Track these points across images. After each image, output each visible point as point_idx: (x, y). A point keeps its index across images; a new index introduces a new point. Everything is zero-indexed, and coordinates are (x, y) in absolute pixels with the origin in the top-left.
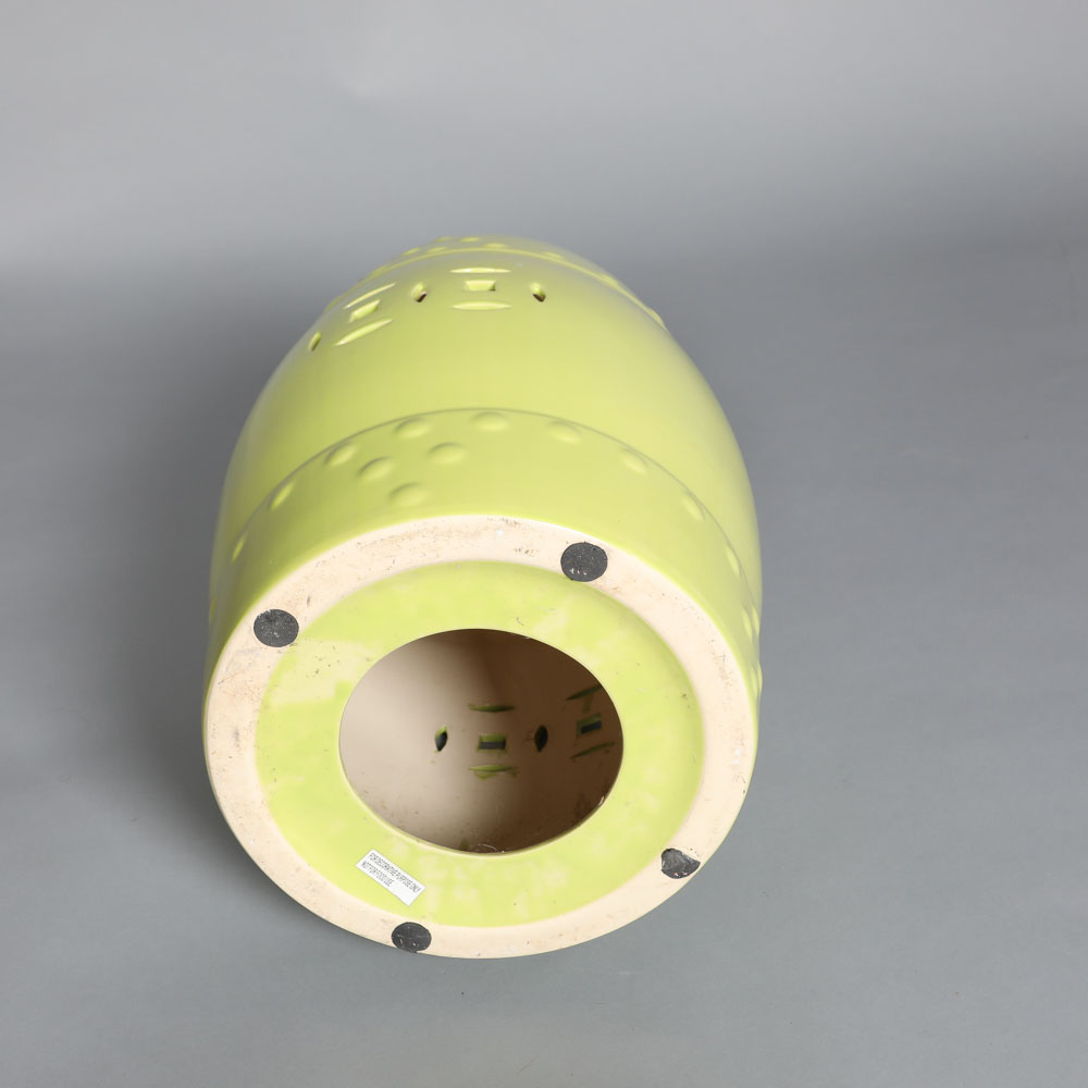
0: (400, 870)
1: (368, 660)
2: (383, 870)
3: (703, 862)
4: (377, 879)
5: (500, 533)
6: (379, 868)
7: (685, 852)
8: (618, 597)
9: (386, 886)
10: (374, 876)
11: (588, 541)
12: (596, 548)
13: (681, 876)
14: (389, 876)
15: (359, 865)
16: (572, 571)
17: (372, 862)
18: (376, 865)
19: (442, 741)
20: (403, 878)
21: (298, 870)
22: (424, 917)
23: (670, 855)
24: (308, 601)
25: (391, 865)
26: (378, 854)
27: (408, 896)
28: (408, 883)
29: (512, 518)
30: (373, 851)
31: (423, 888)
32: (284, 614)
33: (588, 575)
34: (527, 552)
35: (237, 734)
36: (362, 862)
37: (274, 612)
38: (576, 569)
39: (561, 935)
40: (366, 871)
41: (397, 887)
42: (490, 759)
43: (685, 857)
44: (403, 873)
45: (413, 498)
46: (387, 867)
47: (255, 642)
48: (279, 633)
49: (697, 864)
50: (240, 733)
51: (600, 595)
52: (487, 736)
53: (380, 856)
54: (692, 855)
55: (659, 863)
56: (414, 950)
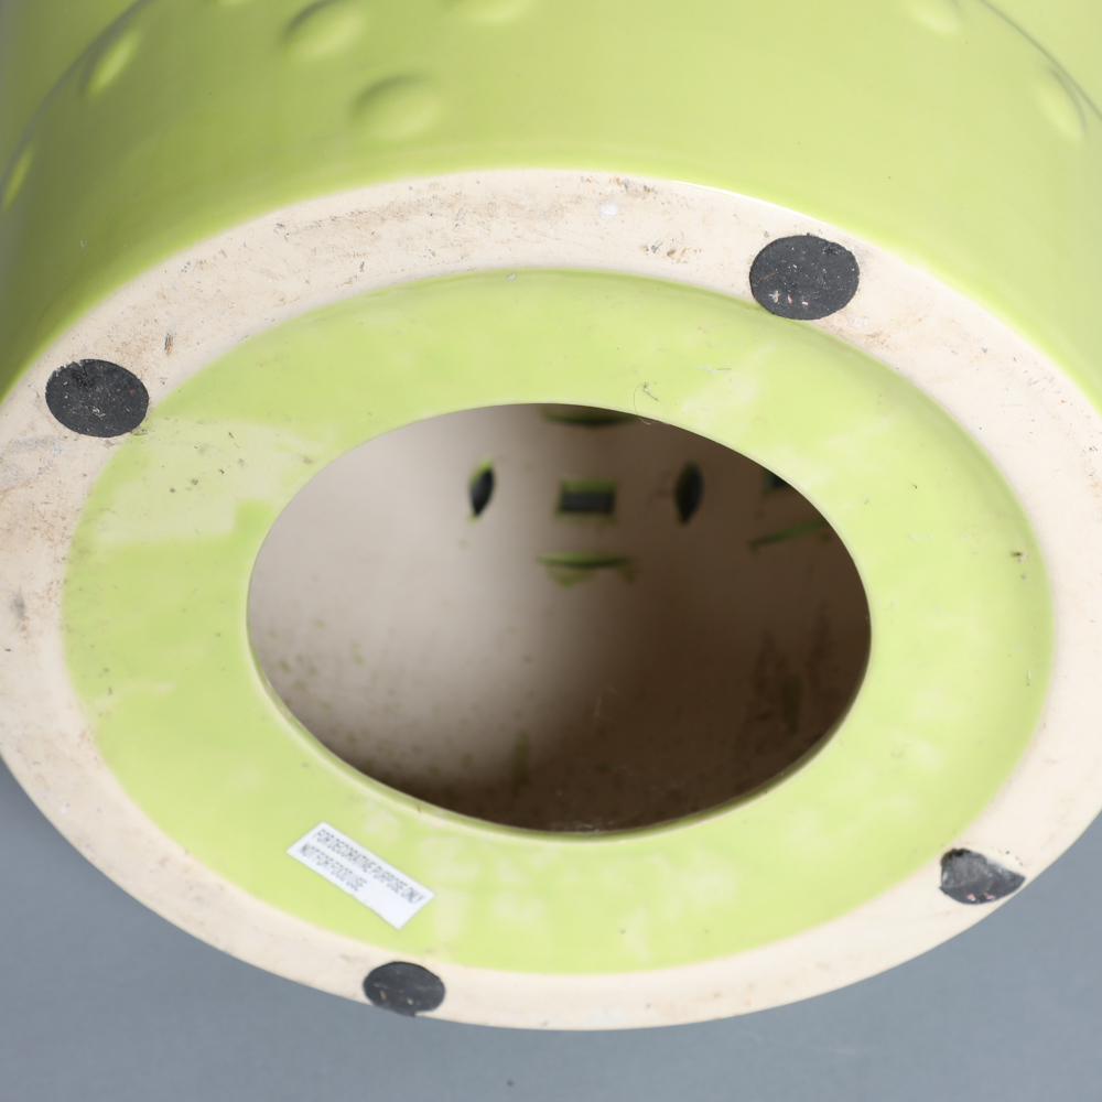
0: (380, 862)
1: (308, 461)
2: (345, 862)
3: (1030, 873)
4: (334, 879)
5: (610, 210)
6: (337, 857)
7: (993, 855)
8: (879, 352)
9: (349, 890)
10: (326, 872)
11: (815, 233)
12: (833, 250)
13: (982, 900)
14: (358, 871)
15: (294, 851)
16: (776, 296)
17: (320, 846)
18: (329, 852)
19: (482, 493)
20: (386, 877)
21: (163, 861)
22: (429, 951)
23: (961, 863)
24: (168, 343)
25: (362, 851)
26: (332, 831)
27: (397, 910)
28: (398, 886)
29: (639, 179)
30: (323, 826)
31: (428, 895)
32: (113, 369)
33: (811, 307)
34: (671, 253)
35: (19, 606)
36: (300, 844)
37: (90, 365)
38: (784, 292)
39: (717, 995)
40: (310, 861)
41: (376, 895)
42: (581, 535)
43: (993, 868)
44: (387, 868)
45: (409, 117)
46: (352, 855)
47: (49, 425)
48: (104, 408)
49: (1016, 880)
50: (26, 602)
51: (840, 348)
52: (576, 479)
53: (338, 835)
54: (1009, 864)
55: (935, 874)
56: (411, 1011)
